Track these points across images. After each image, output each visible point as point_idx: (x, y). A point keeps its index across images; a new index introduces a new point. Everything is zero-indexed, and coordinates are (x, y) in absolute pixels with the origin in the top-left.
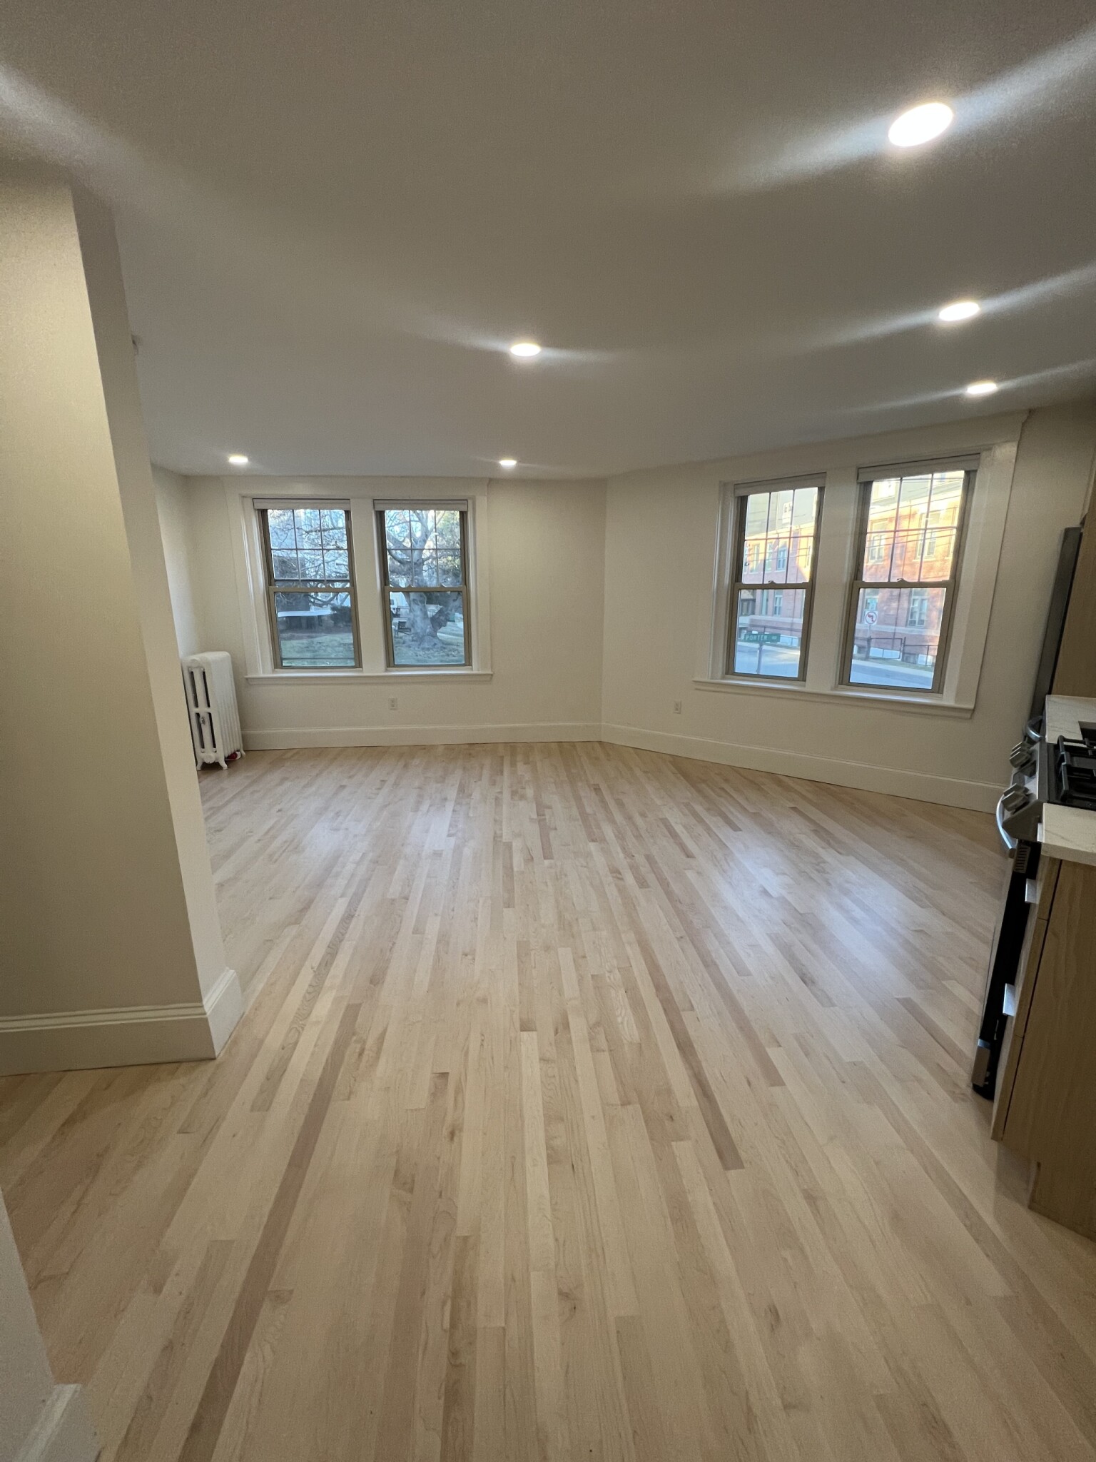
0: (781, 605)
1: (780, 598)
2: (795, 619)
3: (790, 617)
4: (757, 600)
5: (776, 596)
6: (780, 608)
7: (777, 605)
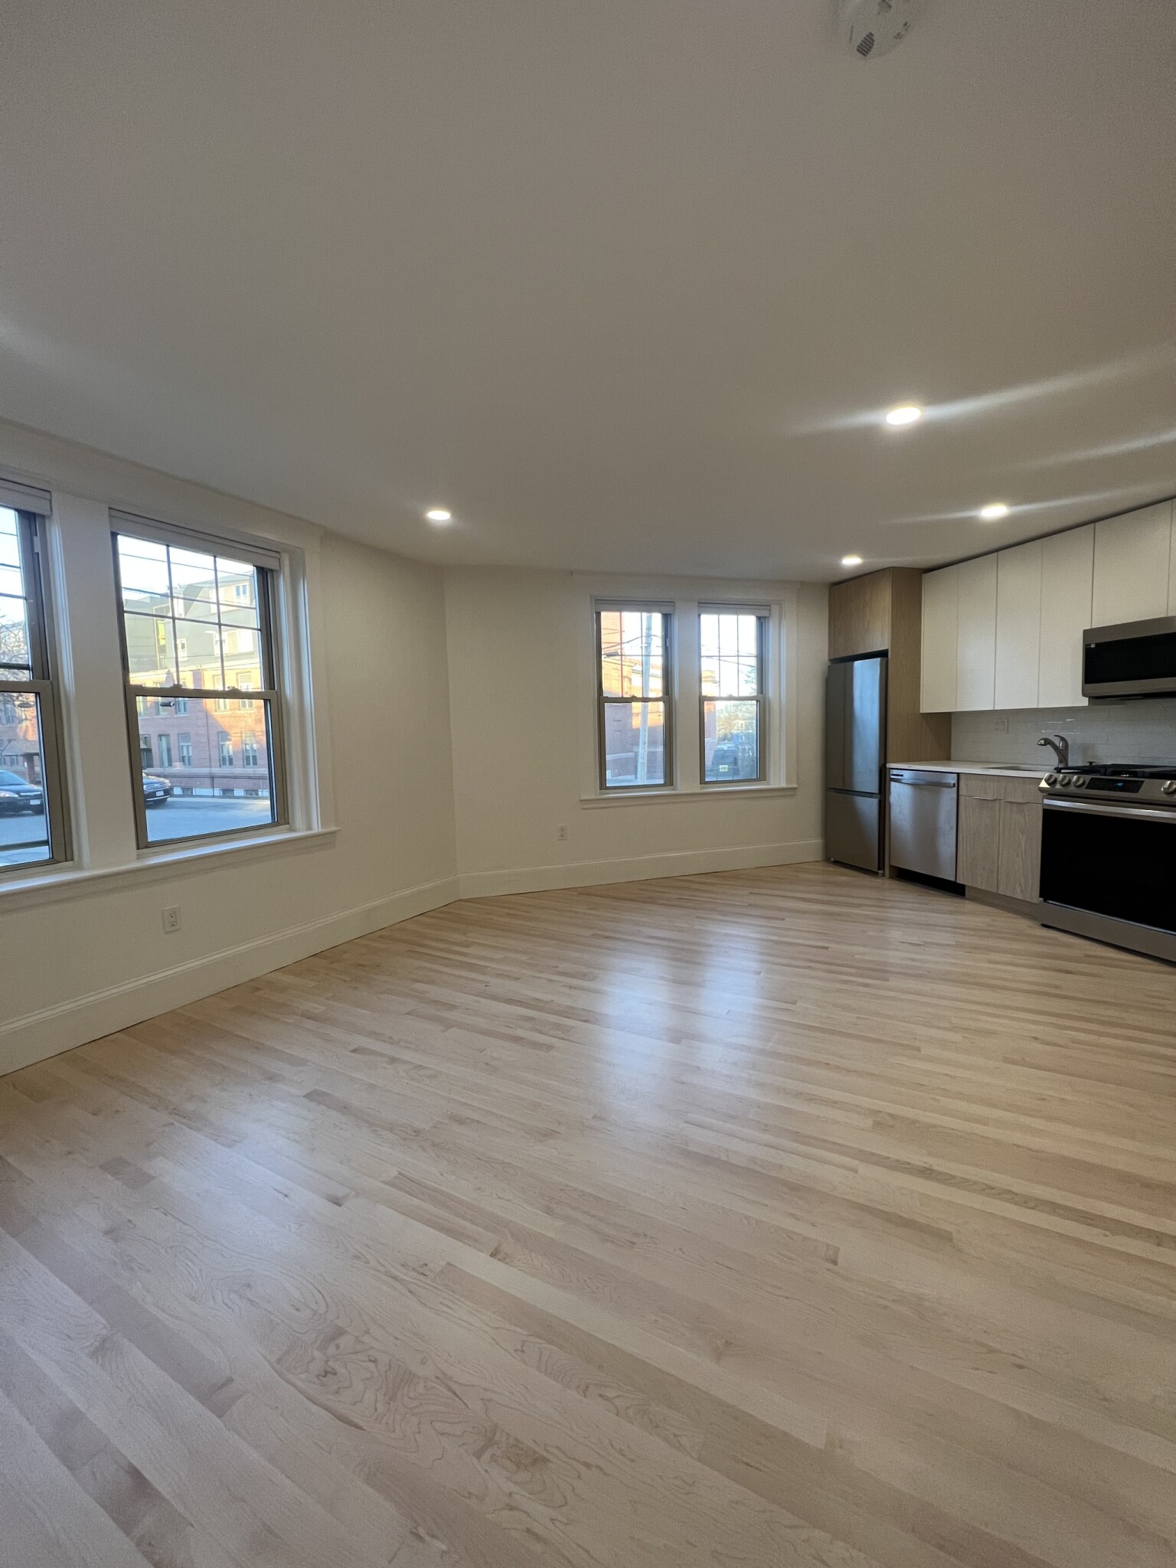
0: (191, 754)
1: (188, 746)
2: (212, 769)
3: (207, 767)
4: (153, 751)
5: (181, 744)
6: (189, 757)
7: (185, 754)
